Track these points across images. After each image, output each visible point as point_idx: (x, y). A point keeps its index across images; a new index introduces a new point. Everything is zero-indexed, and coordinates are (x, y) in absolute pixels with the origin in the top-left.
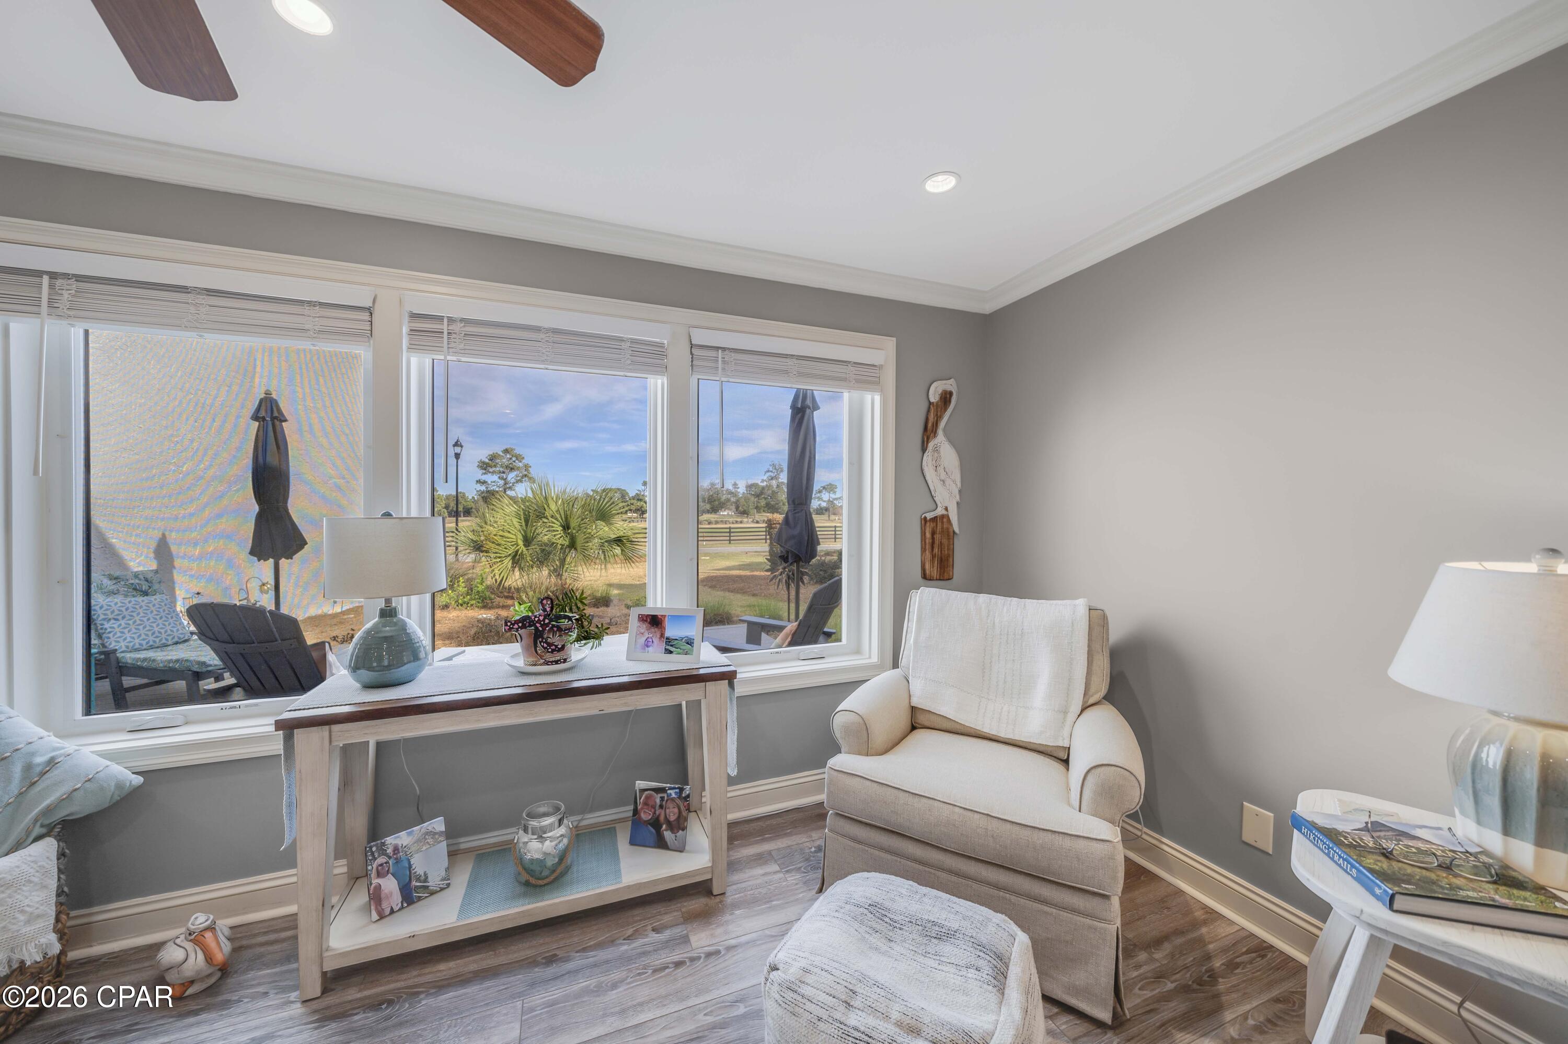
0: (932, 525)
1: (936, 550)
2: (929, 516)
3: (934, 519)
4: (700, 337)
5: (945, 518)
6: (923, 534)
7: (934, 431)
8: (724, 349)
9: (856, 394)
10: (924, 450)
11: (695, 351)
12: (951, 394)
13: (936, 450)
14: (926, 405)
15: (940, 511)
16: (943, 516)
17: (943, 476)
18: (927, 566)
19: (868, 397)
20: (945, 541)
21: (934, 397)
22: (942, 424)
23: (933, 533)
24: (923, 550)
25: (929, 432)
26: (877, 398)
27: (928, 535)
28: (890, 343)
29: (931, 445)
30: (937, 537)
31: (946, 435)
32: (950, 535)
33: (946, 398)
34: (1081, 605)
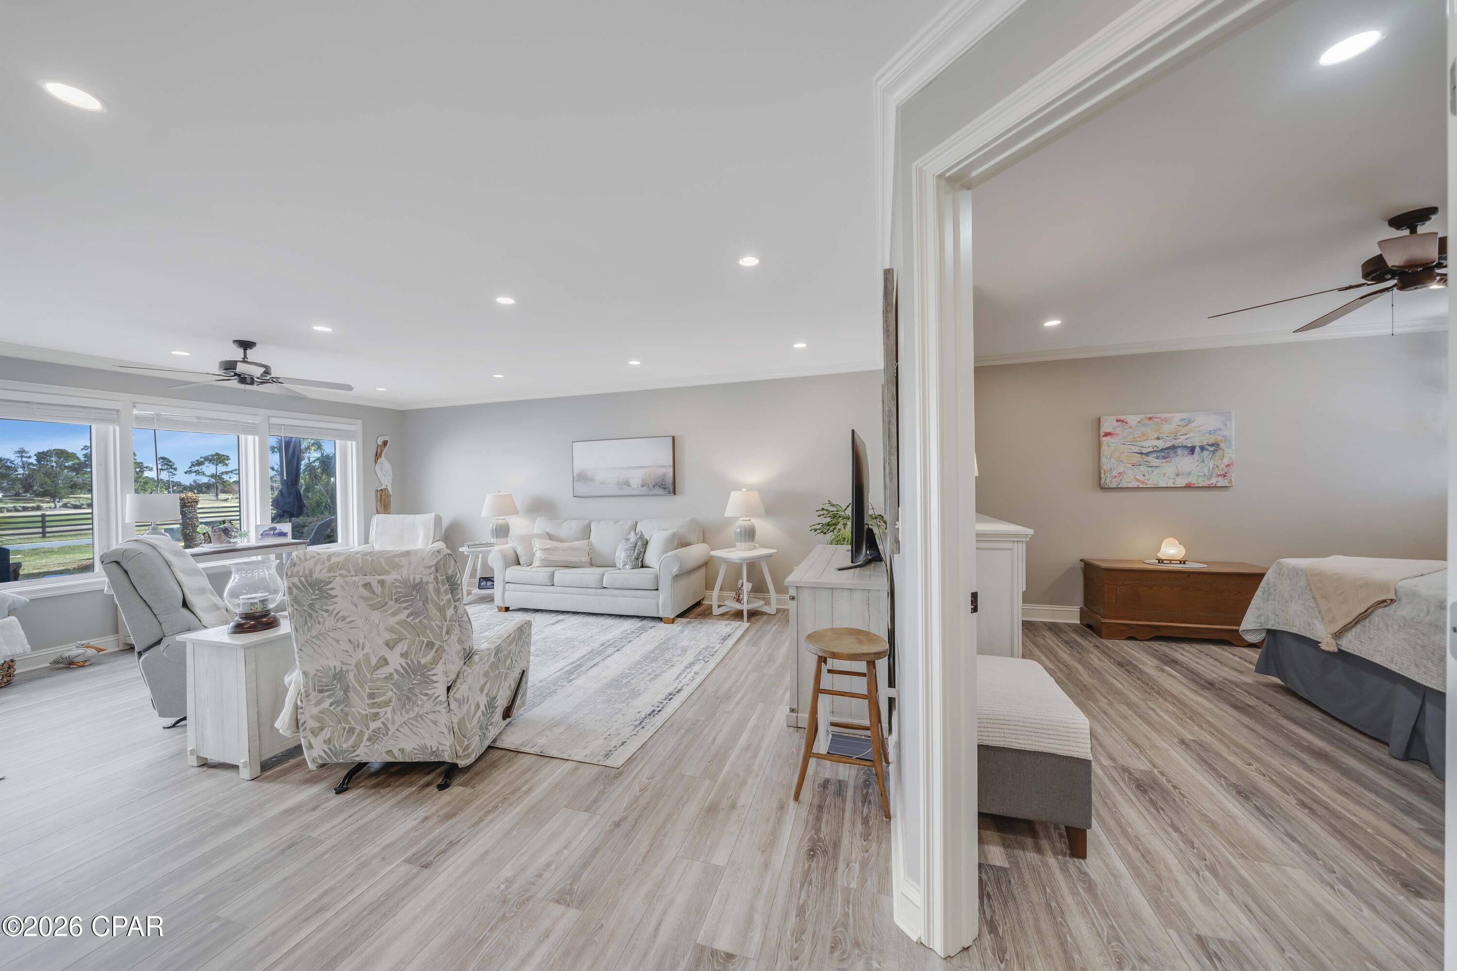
0: (381, 492)
1: (382, 502)
2: (379, 489)
3: (381, 490)
4: (273, 421)
5: (386, 490)
6: (377, 496)
7: (380, 455)
8: (284, 425)
9: (343, 442)
10: (376, 463)
11: (271, 426)
12: (387, 441)
13: (381, 463)
14: (376, 446)
15: (383, 487)
16: (385, 489)
17: (385, 473)
18: (379, 509)
19: (349, 443)
20: (386, 498)
21: (380, 443)
22: (383, 453)
23: (381, 496)
24: (377, 502)
25: (378, 456)
26: (354, 443)
27: (379, 496)
28: (359, 423)
29: (379, 461)
30: (383, 497)
31: (386, 458)
32: (389, 496)
33: (385, 443)
34: (433, 514)
